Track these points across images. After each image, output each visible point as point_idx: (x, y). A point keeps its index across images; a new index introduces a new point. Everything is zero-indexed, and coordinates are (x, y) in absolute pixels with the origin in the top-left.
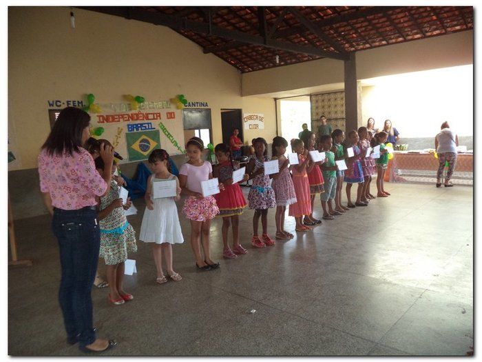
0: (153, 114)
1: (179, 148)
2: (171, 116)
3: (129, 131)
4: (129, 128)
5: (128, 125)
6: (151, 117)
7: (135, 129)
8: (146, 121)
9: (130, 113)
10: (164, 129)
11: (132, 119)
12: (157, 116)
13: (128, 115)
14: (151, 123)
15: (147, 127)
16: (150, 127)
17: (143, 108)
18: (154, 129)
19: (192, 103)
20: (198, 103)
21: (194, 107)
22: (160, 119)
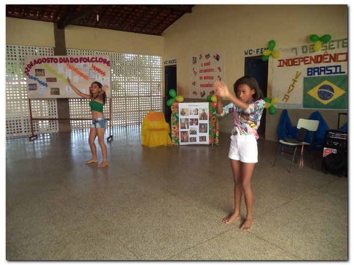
3: (308, 75)
4: (308, 72)
5: (308, 69)
7: (316, 74)
8: (333, 63)
9: (313, 55)
11: (315, 62)
13: (311, 57)
14: (340, 66)
15: (334, 71)
16: (338, 71)
17: (331, 47)
18: (344, 73)
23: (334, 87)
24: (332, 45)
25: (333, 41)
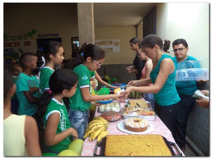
0: (15, 43)
2: (27, 44)
6: (13, 45)
8: (9, 48)
12: (17, 44)
14: (13, 49)
15: (10, 51)
16: (12, 51)
17: (8, 40)
18: (15, 52)
19: (45, 35)
20: (49, 34)
21: (46, 37)
22: (19, 46)
23: (12, 59)
24: (8, 39)
25: (8, 37)
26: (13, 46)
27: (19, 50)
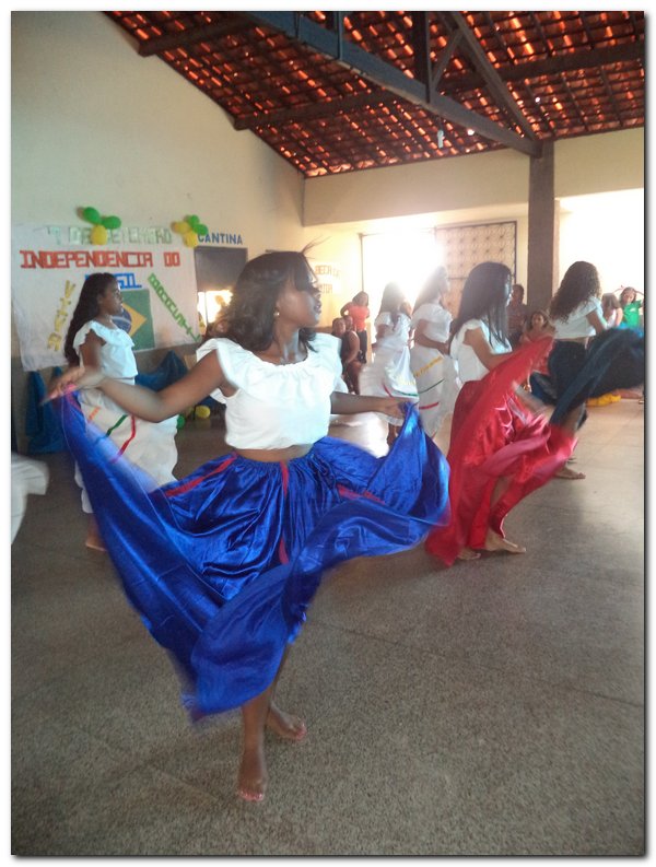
0: (138, 254)
1: (189, 331)
2: (172, 260)
6: (132, 260)
8: (122, 270)
9: (91, 249)
10: (159, 289)
11: (95, 265)
12: (145, 260)
13: (87, 253)
14: (133, 275)
15: (126, 284)
16: (131, 283)
18: (139, 286)
19: (213, 235)
20: (223, 235)
21: (215, 244)
22: (151, 265)
26: (133, 266)
27: (149, 279)
